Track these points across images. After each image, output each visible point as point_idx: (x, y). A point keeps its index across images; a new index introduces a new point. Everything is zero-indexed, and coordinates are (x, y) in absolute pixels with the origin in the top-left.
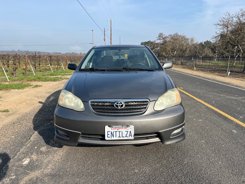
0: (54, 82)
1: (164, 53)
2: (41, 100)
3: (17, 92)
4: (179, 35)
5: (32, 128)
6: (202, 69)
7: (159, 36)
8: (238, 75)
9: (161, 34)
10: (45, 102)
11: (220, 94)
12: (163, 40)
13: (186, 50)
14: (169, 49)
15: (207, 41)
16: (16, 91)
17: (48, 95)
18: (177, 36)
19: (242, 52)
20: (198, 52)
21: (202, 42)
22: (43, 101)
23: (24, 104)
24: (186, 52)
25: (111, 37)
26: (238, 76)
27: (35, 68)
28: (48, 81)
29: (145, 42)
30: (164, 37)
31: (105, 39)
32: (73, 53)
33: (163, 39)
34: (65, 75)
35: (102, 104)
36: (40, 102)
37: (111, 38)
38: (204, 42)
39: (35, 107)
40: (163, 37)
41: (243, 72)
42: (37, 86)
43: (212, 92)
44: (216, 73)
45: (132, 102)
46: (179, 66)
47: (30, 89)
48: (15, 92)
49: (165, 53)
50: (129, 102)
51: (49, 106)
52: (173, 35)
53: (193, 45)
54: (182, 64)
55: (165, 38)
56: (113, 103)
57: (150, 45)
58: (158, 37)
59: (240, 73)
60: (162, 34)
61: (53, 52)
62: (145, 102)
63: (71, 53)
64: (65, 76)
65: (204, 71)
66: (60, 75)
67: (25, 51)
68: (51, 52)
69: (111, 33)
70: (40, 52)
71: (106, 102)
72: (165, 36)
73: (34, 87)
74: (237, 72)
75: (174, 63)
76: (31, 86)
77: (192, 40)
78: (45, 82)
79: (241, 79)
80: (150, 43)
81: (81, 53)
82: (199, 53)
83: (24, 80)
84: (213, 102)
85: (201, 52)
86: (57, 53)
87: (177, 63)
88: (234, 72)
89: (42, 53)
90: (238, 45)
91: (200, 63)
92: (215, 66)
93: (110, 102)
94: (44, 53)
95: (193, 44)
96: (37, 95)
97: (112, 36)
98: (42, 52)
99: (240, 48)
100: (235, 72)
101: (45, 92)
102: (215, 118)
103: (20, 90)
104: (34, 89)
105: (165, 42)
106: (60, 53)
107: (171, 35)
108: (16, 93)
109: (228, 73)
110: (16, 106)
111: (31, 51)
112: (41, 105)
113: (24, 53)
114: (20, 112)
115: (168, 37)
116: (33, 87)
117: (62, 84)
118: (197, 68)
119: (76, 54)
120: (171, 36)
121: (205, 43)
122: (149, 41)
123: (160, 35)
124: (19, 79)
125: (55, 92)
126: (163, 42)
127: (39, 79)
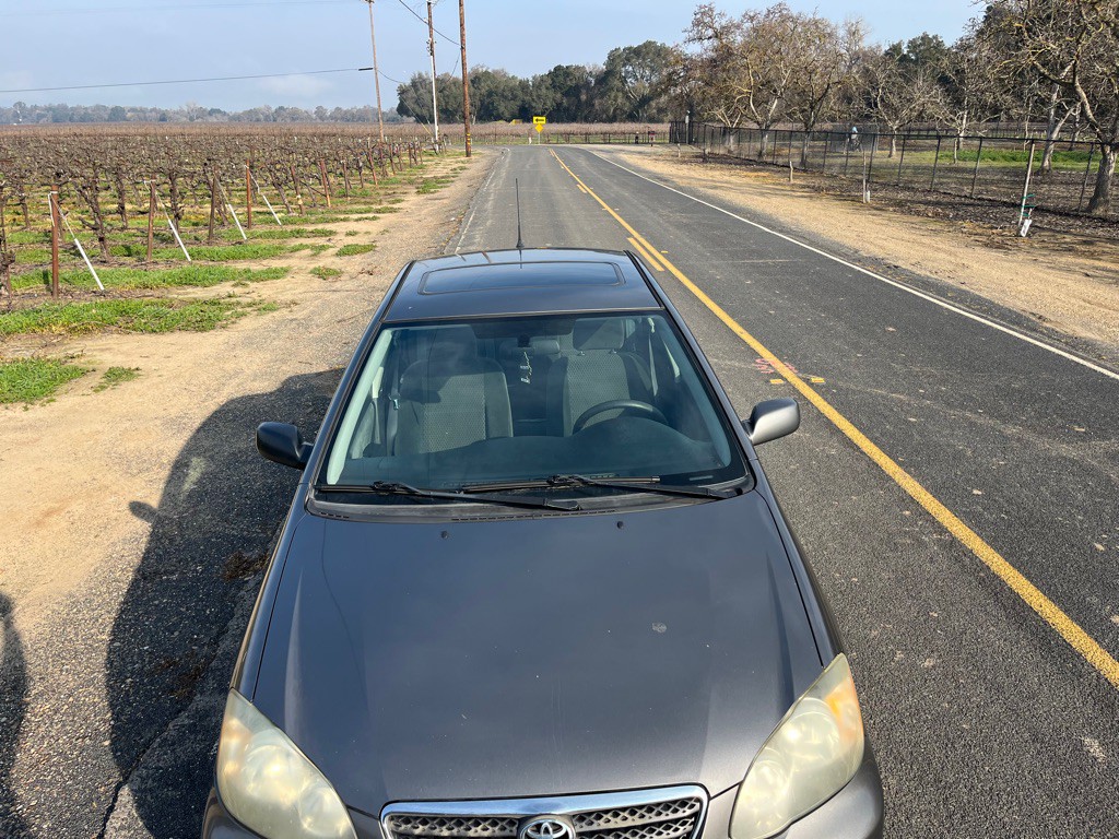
0: (197, 337)
1: (722, 110)
2: (139, 497)
3: (22, 429)
4: (795, 13)
5: (107, 743)
6: (901, 196)
7: (697, 23)
8: (1066, 232)
9: (703, 13)
10: (162, 504)
11: (1005, 419)
12: (716, 42)
13: (824, 95)
14: (741, 87)
15: (922, 38)
16: (17, 414)
17: (174, 445)
18: (785, 19)
19: (1091, 116)
20: (882, 100)
21: (899, 45)
22: (154, 501)
23: (56, 529)
24: (824, 103)
25: (462, 36)
26: (1068, 239)
27: (101, 239)
28: (170, 329)
29: (630, 48)
30: (723, 28)
31: (435, 45)
32: (281, 108)
33: (716, 35)
34: (249, 279)
35: (455, 832)
36: (138, 509)
37: (462, 40)
38: (910, 42)
39: (114, 544)
40: (716, 25)
41: (1089, 209)
42: (116, 376)
43: (963, 407)
44: (968, 225)
45: (616, 812)
46: (792, 181)
47: (85, 398)
48: (12, 423)
49: (728, 109)
50: (599, 815)
51: (182, 536)
52: (765, 12)
53: (856, 57)
54: (805, 167)
55: (726, 30)
56: (511, 822)
57: (652, 61)
58: (689, 26)
59: (1077, 217)
60: (711, 9)
61: (185, 109)
62: (683, 803)
63: (273, 109)
64: (252, 285)
65: (910, 212)
66: (227, 280)
67: (49, 109)
68: (175, 108)
69: (462, 15)
70: (122, 110)
71: (477, 821)
72: (724, 23)
73: (103, 388)
74: (1061, 214)
75: (769, 160)
76: (84, 373)
77: (854, 33)
78: (154, 337)
79: (1081, 261)
80: (651, 55)
81: (320, 112)
82: (887, 106)
83: (54, 328)
84: (975, 492)
85: (895, 101)
86: (205, 110)
87: (781, 161)
88: (1048, 211)
89: (129, 115)
90: (1074, 83)
91: (890, 156)
92: (957, 170)
93: (494, 821)
94: (141, 115)
95: (856, 53)
96: (121, 450)
97: (466, 32)
98: (133, 110)
99: (1084, 95)
100: (1056, 212)
101: (158, 422)
102: (995, 634)
103: (38, 412)
104: (102, 395)
105: (726, 53)
106: (219, 111)
107: (752, 14)
108: (16, 429)
109: (1022, 224)
110: (17, 543)
111: (75, 106)
112: (142, 527)
113: (44, 116)
114: (39, 590)
115: (738, 27)
116: (96, 380)
117: (238, 352)
118: (875, 190)
119: (295, 116)
120: (752, 19)
121: (913, 45)
122: (648, 45)
123: (702, 19)
124: (28, 325)
125: (209, 419)
126: (716, 50)
127: (126, 319)
